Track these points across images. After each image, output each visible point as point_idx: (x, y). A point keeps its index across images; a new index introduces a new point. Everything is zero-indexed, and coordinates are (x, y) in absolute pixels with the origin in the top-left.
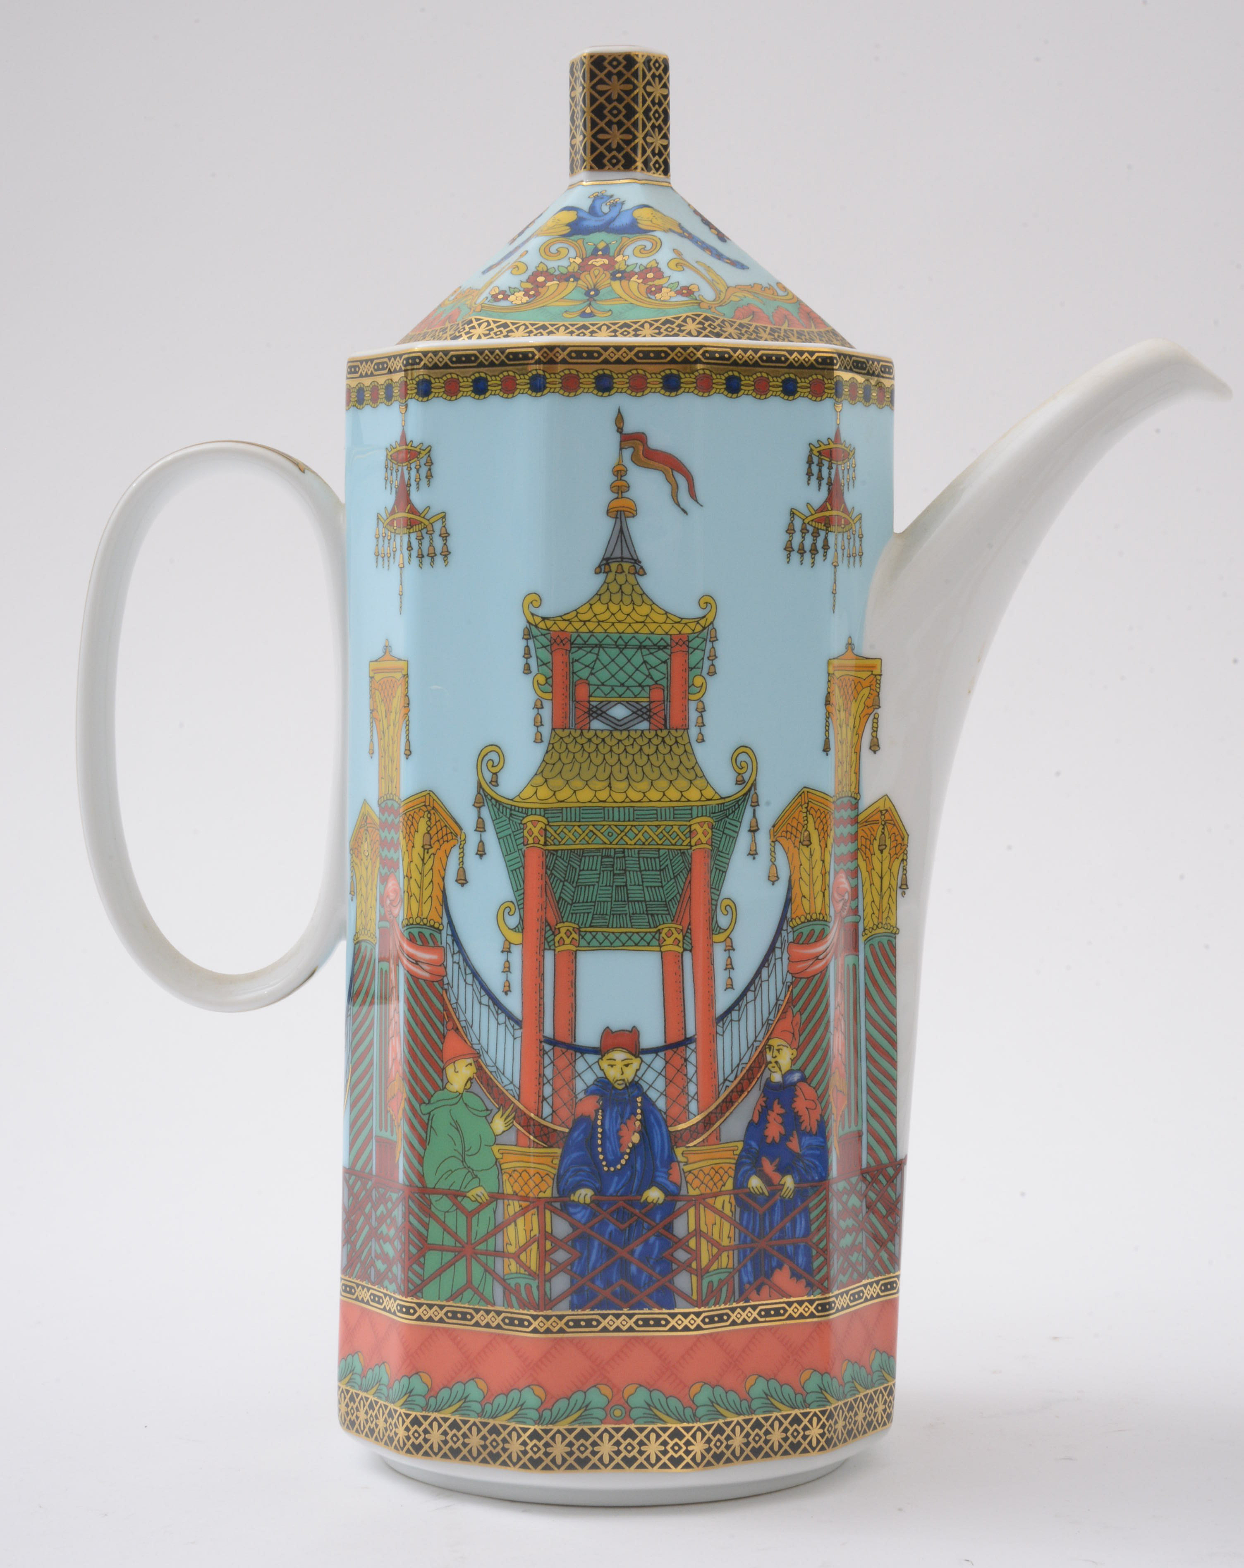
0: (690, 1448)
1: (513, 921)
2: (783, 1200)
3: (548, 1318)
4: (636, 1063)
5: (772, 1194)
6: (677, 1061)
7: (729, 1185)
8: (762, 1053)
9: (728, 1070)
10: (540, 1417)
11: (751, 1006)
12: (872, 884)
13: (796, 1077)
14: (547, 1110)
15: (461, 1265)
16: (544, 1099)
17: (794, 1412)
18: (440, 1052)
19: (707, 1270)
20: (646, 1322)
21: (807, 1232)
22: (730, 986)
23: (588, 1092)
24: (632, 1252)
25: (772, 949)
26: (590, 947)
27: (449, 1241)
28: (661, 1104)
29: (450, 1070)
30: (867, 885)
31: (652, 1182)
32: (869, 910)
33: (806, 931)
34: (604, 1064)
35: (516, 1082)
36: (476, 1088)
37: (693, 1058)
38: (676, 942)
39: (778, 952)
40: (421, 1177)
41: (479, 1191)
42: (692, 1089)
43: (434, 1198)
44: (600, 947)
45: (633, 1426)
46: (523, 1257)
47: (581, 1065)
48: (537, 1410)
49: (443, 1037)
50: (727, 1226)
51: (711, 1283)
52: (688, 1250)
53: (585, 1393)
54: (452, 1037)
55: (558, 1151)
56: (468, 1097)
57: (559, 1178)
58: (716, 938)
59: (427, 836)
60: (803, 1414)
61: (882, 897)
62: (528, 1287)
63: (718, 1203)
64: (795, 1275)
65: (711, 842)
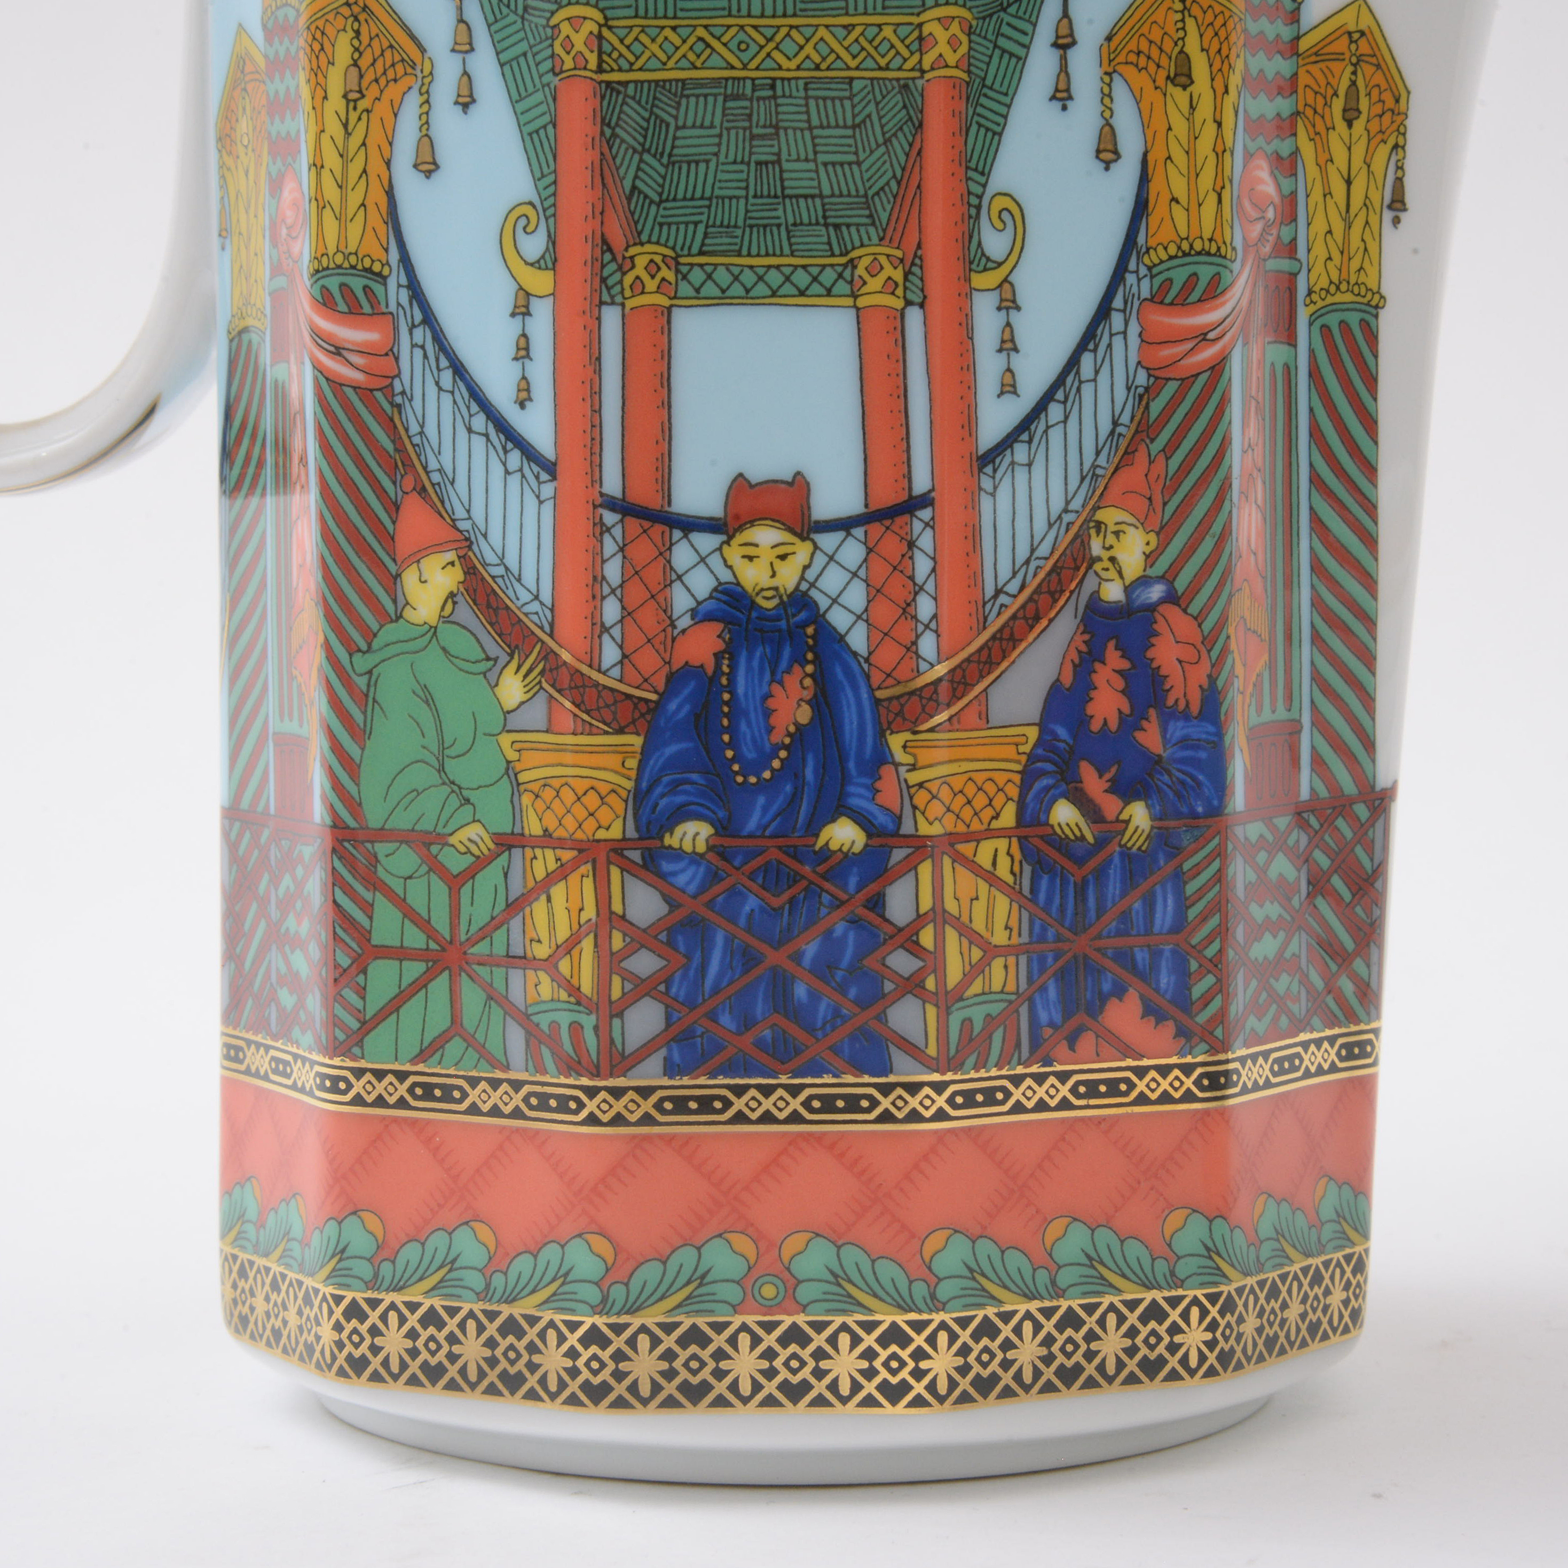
0: (924, 1365)
1: (534, 245)
2: (1126, 854)
3: (617, 1093)
4: (802, 551)
5: (1101, 843)
6: (892, 547)
7: (1008, 818)
8: (1081, 541)
9: (1005, 572)
10: (605, 1299)
11: (1056, 435)
12: (1327, 194)
13: (1156, 592)
14: (610, 654)
15: (440, 985)
16: (605, 629)
17: (1149, 1296)
18: (388, 539)
19: (958, 995)
20: (828, 1104)
21: (1179, 925)
22: (1009, 387)
23: (700, 615)
24: (797, 957)
25: (1103, 312)
26: (699, 299)
27: (415, 939)
28: (858, 640)
29: (410, 578)
30: (1317, 195)
31: (841, 809)
32: (1319, 251)
33: (1179, 276)
34: (734, 553)
35: (546, 596)
36: (465, 613)
37: (926, 541)
38: (890, 286)
39: (1117, 320)
40: (354, 806)
41: (474, 831)
42: (925, 607)
43: (381, 849)
44: (724, 299)
45: (801, 1319)
46: (564, 966)
47: (682, 556)
48: (596, 1284)
49: (394, 508)
50: (1002, 903)
51: (967, 1022)
52: (914, 948)
53: (699, 1249)
54: (413, 508)
55: (637, 741)
56: (449, 634)
57: (639, 797)
58: (978, 280)
59: (354, 72)
60: (1169, 1300)
61: (1349, 226)
62: (576, 1028)
63: (984, 853)
64: (1152, 1011)
65: (967, 64)
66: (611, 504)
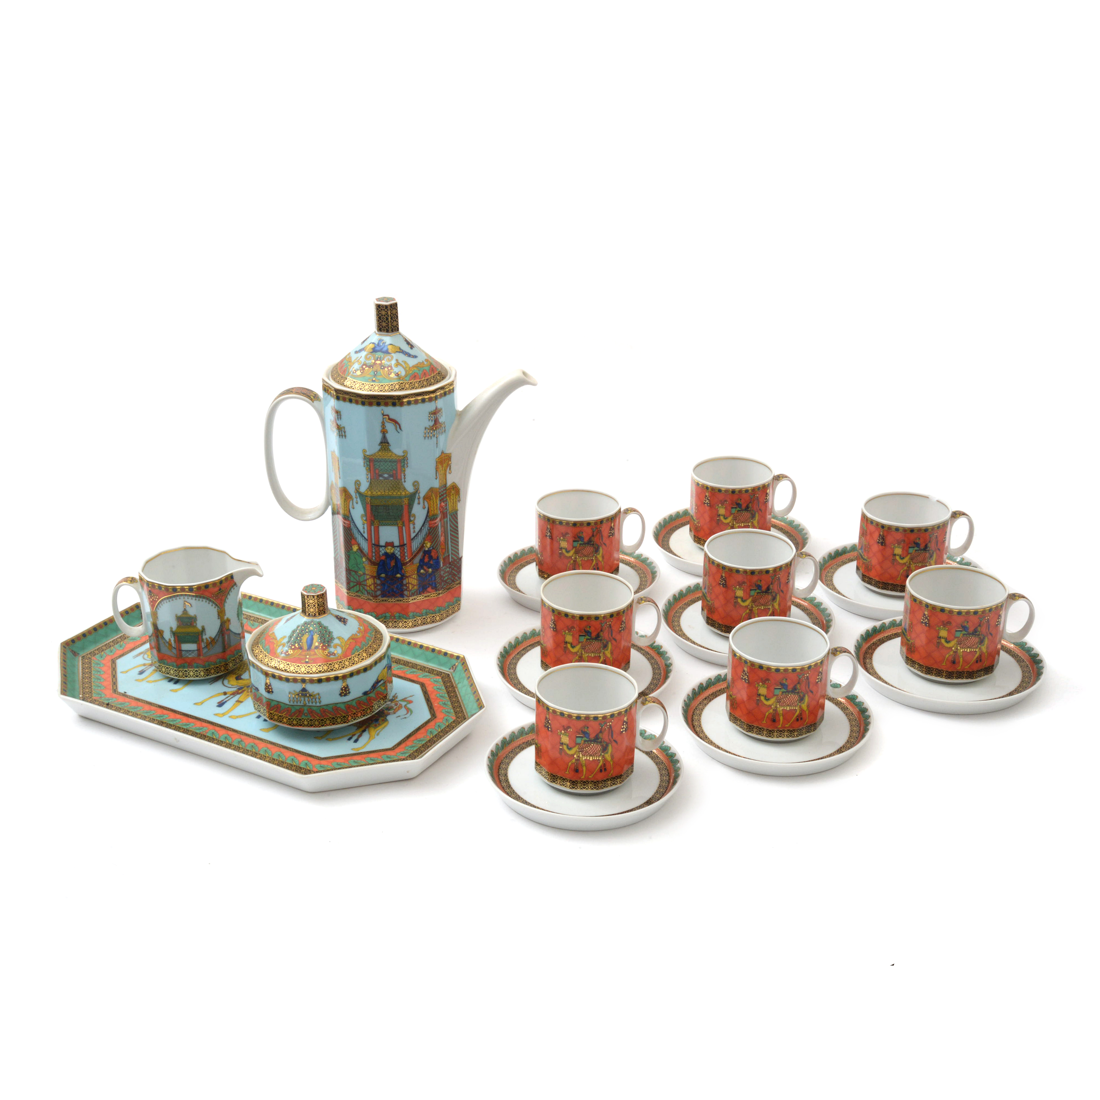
66: (373, 544)
